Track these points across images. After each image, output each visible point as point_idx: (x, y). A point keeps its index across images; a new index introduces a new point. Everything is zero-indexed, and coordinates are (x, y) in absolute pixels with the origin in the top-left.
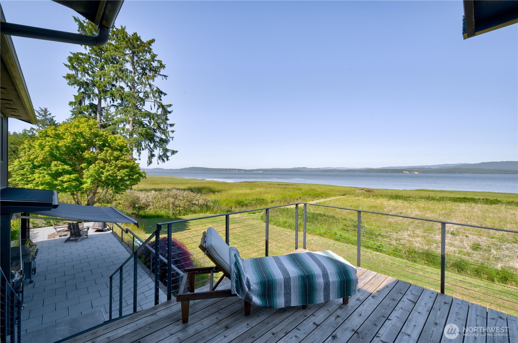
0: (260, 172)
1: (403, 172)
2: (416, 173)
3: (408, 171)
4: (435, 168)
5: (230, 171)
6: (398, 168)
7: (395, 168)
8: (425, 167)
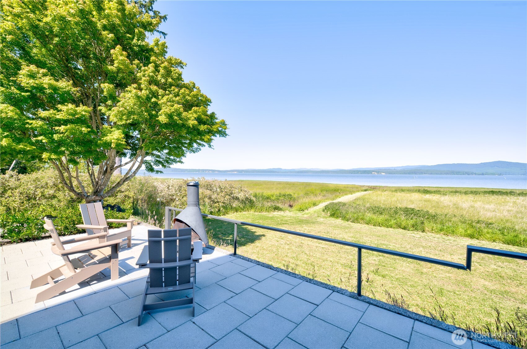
0: (235, 172)
1: (372, 173)
2: (383, 174)
3: (376, 172)
4: (399, 169)
5: (203, 172)
6: (367, 170)
7: (364, 170)
8: (391, 169)
